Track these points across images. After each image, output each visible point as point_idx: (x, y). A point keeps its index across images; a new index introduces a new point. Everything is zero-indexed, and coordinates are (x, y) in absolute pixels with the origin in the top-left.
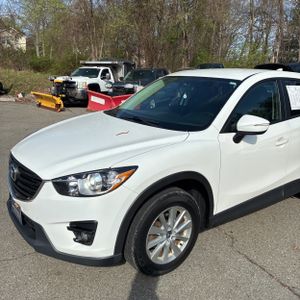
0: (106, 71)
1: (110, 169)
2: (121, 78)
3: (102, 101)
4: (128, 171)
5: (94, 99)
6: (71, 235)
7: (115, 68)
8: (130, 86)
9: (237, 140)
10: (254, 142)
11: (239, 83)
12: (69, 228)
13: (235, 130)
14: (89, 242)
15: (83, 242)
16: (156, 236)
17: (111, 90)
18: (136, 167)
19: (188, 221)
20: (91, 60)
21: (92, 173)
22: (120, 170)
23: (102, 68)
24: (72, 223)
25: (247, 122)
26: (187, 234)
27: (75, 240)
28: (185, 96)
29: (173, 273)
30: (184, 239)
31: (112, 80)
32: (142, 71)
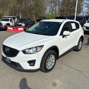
0: (11, 19)
1: (37, 46)
2: (16, 22)
3: (12, 29)
4: (42, 46)
5: (9, 28)
6: (28, 64)
7: (14, 18)
8: (20, 24)
9: (63, 37)
10: (66, 38)
11: (62, 23)
12: (27, 63)
13: (63, 35)
14: (34, 65)
15: (32, 66)
16: (48, 62)
17: (14, 25)
18: (44, 45)
19: (54, 58)
20: (5, 16)
21: (33, 48)
22: (40, 46)
23: (10, 18)
24: (28, 61)
25: (65, 33)
26: (54, 61)
27: (29, 65)
28: (47, 27)
29: (52, 71)
30: (53, 63)
31: (13, 22)
32: (23, 19)
